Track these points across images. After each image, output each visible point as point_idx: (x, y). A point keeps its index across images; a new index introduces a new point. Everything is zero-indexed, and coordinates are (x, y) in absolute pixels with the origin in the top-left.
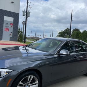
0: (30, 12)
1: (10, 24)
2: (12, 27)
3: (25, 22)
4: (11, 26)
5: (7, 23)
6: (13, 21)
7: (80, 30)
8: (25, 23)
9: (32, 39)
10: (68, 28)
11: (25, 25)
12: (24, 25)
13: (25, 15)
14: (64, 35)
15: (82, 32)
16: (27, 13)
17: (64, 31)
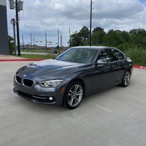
0: (22, 2)
3: (15, 20)
7: (103, 29)
8: (16, 22)
9: (25, 49)
10: (85, 27)
11: (16, 26)
12: (14, 25)
13: (15, 8)
14: (80, 38)
15: (106, 33)
16: (17, 4)
17: (79, 31)
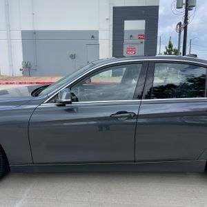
1: (137, 37)
2: (142, 43)
4: (140, 40)
5: (131, 36)
6: (144, 28)
12: (180, 32)
